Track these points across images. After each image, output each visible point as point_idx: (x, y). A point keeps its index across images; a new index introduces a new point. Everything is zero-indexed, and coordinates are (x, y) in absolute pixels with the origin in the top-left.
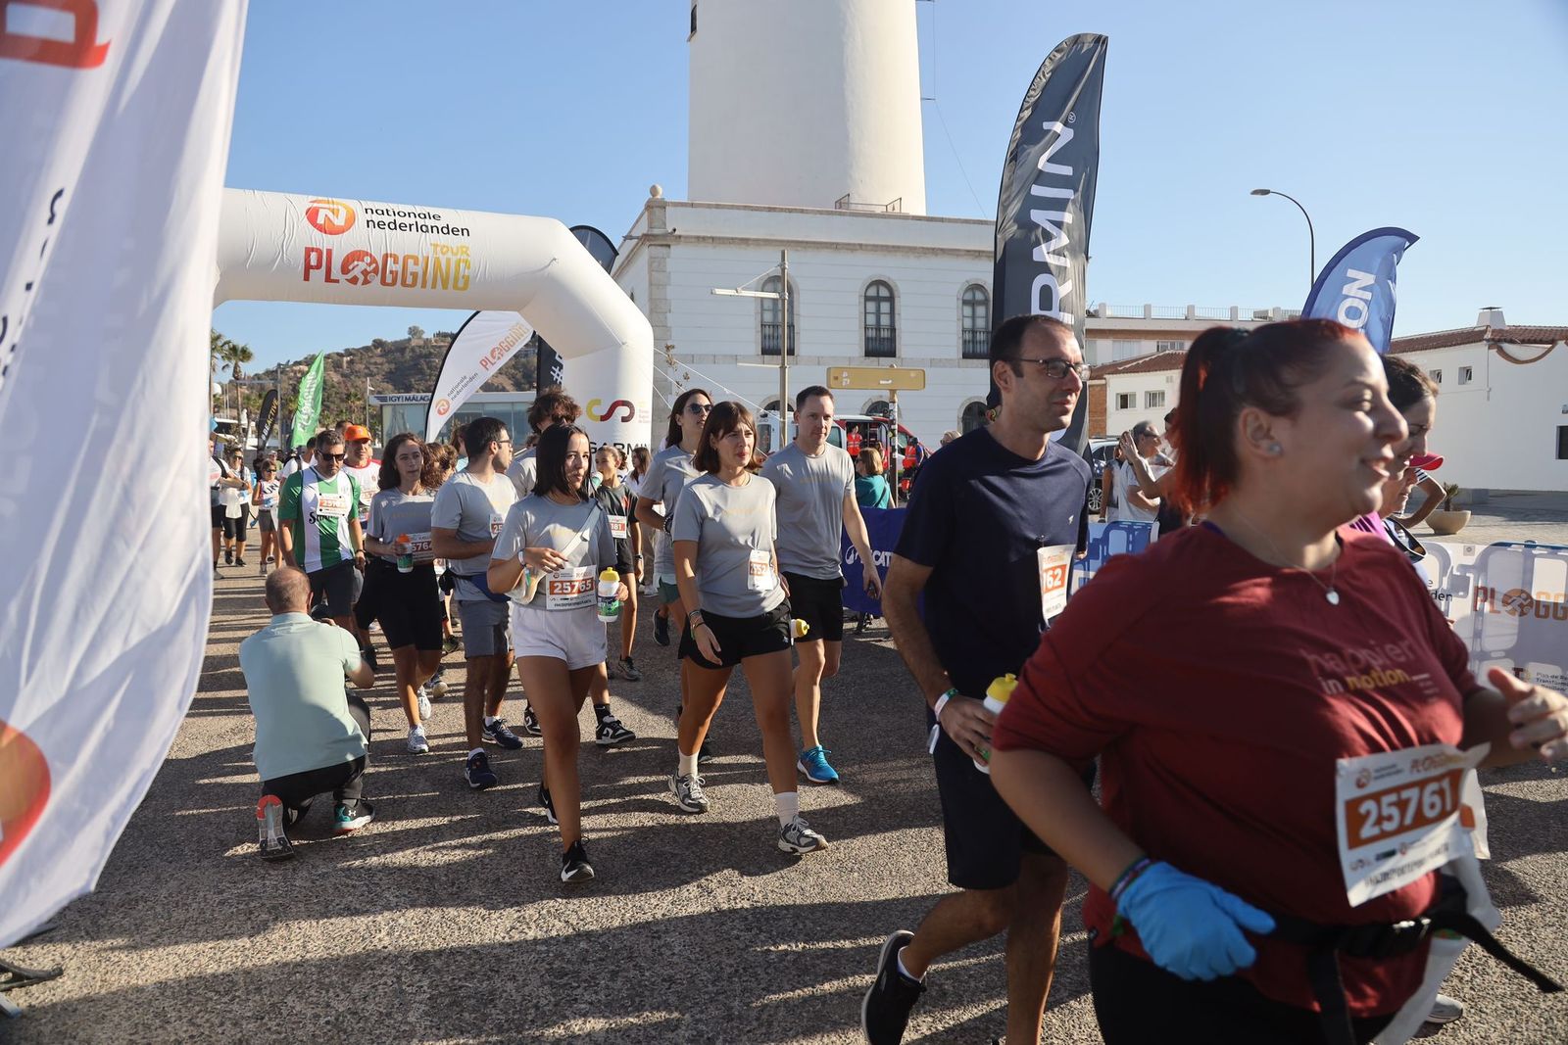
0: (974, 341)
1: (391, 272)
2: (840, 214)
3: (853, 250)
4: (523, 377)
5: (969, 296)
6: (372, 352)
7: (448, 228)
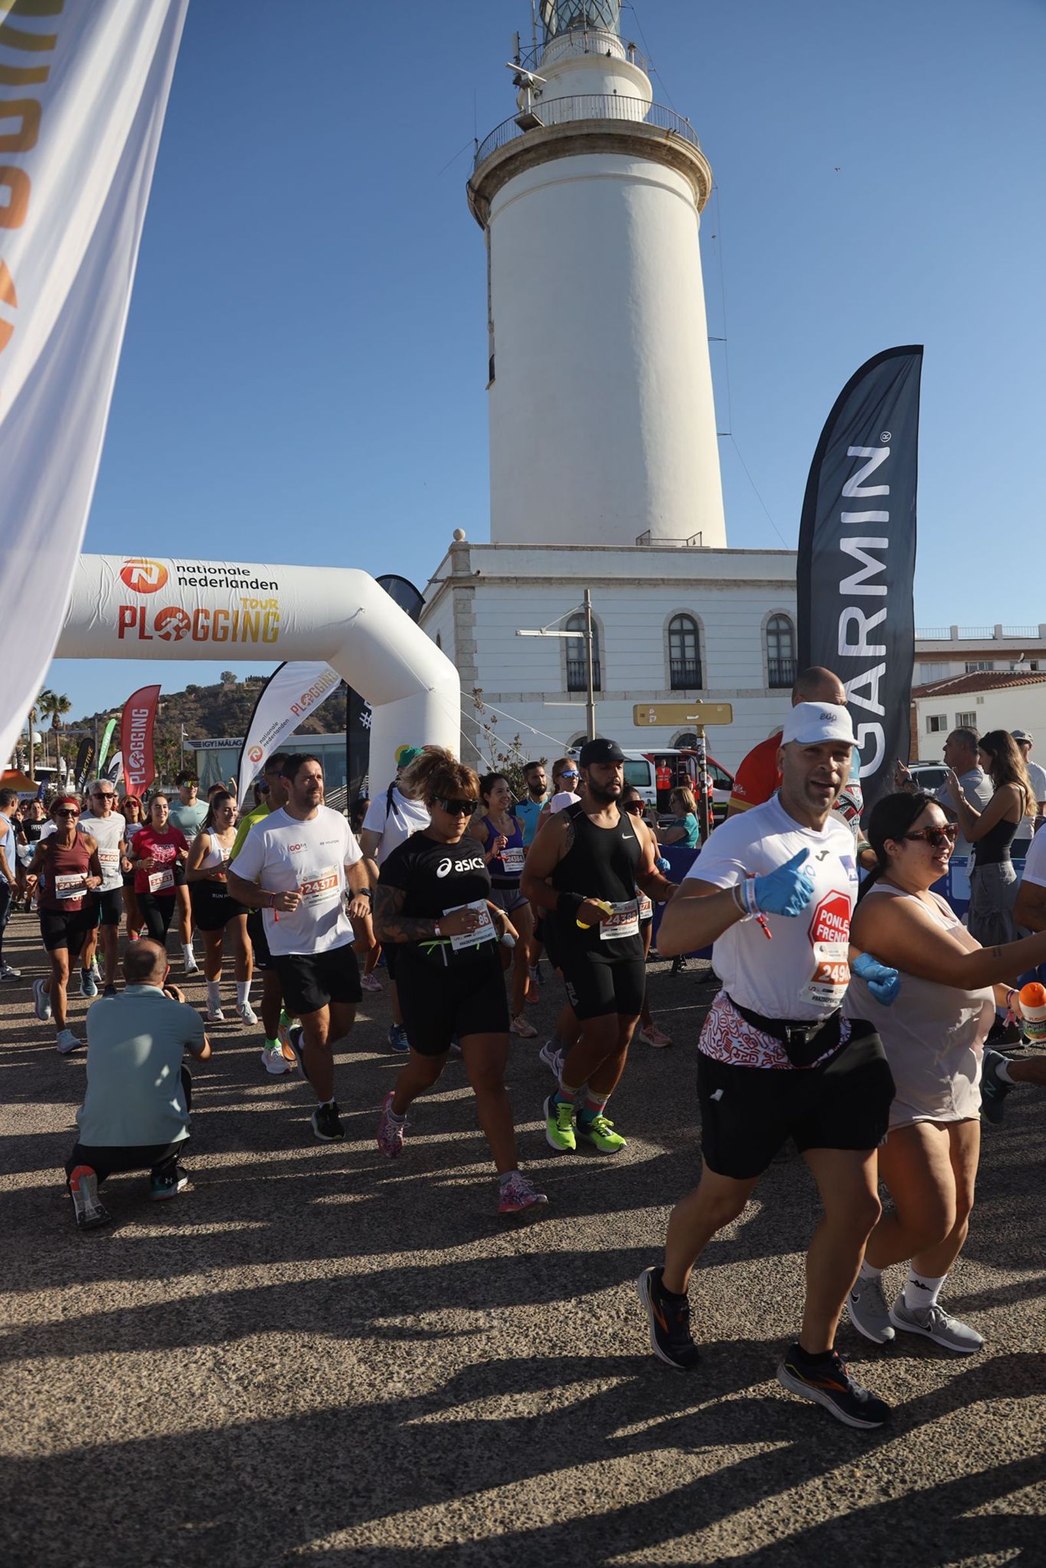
0: (780, 670)
1: (203, 627)
2: (642, 550)
3: (656, 585)
4: (334, 718)
5: (773, 626)
6: (187, 698)
7: (257, 583)
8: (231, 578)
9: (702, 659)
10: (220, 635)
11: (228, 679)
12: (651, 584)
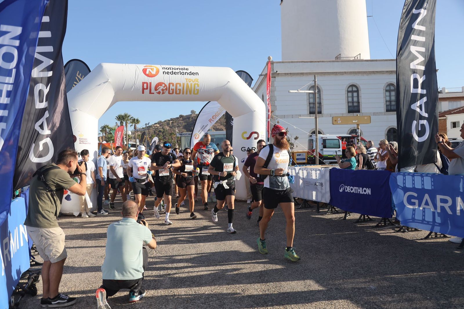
0: (390, 105)
1: (172, 89)
2: (337, 61)
3: (342, 74)
5: (388, 88)
6: (179, 119)
7: (191, 73)
8: (181, 71)
9: (360, 101)
10: (178, 92)
11: (193, 113)
12: (341, 74)
